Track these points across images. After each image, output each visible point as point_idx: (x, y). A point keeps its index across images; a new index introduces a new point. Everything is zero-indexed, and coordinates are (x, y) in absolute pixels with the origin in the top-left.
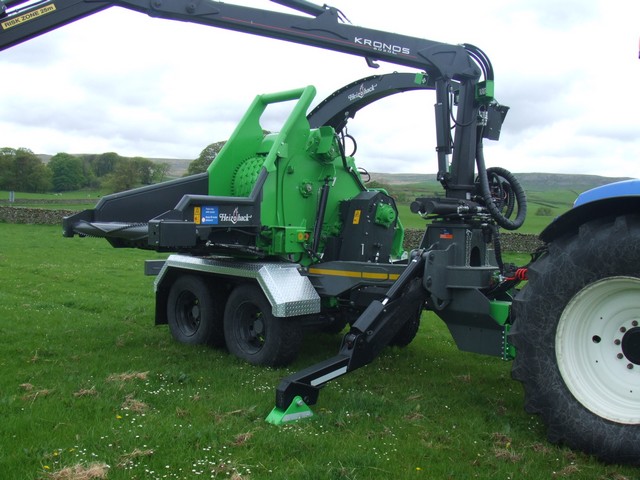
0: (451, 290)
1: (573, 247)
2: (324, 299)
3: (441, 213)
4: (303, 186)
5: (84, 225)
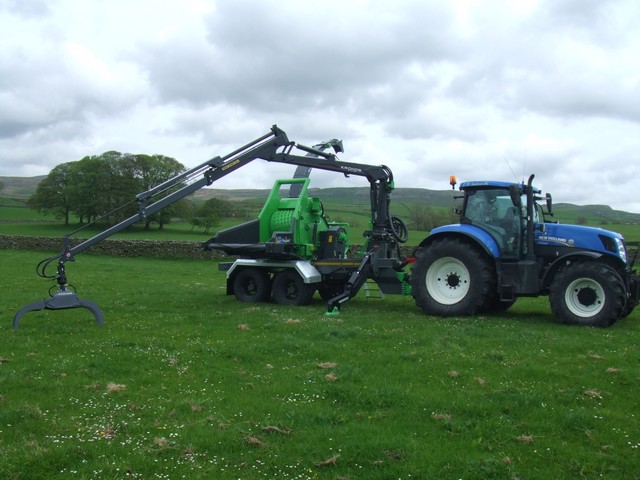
0: (380, 268)
1: (430, 248)
3: (375, 236)
4: (306, 225)
5: (212, 245)
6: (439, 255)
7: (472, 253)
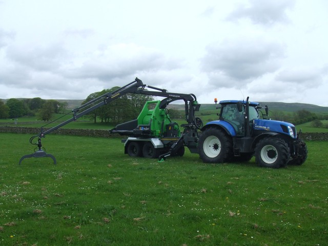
0: (189, 141)
1: (205, 132)
2: (164, 145)
3: (187, 127)
4: (158, 122)
5: (114, 131)
6: (208, 135)
7: (222, 134)
